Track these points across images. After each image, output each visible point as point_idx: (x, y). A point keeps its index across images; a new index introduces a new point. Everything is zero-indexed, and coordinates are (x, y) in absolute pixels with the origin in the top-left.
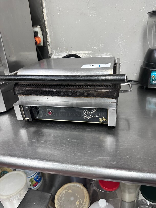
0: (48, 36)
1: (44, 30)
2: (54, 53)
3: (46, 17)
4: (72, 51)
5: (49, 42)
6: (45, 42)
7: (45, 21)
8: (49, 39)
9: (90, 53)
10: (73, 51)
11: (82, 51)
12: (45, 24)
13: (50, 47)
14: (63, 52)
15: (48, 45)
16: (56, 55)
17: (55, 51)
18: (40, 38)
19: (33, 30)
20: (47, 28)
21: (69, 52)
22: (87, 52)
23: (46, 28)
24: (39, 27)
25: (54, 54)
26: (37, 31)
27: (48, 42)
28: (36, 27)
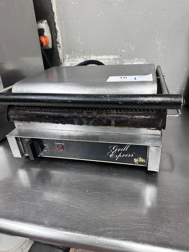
0: (58, 34)
1: (53, 27)
2: (66, 58)
3: (56, 8)
4: (91, 55)
5: (60, 43)
6: (55, 44)
7: (53, 13)
8: (59, 39)
9: (117, 58)
10: (93, 56)
11: (106, 55)
12: (54, 19)
13: (61, 50)
14: (79, 57)
15: (58, 47)
16: (69, 61)
17: (67, 56)
18: (47, 37)
19: (37, 27)
20: (57, 24)
21: (88, 57)
22: (112, 57)
23: (55, 24)
24: (46, 22)
25: (66, 60)
26: (42, 28)
27: (58, 43)
28: (41, 23)
